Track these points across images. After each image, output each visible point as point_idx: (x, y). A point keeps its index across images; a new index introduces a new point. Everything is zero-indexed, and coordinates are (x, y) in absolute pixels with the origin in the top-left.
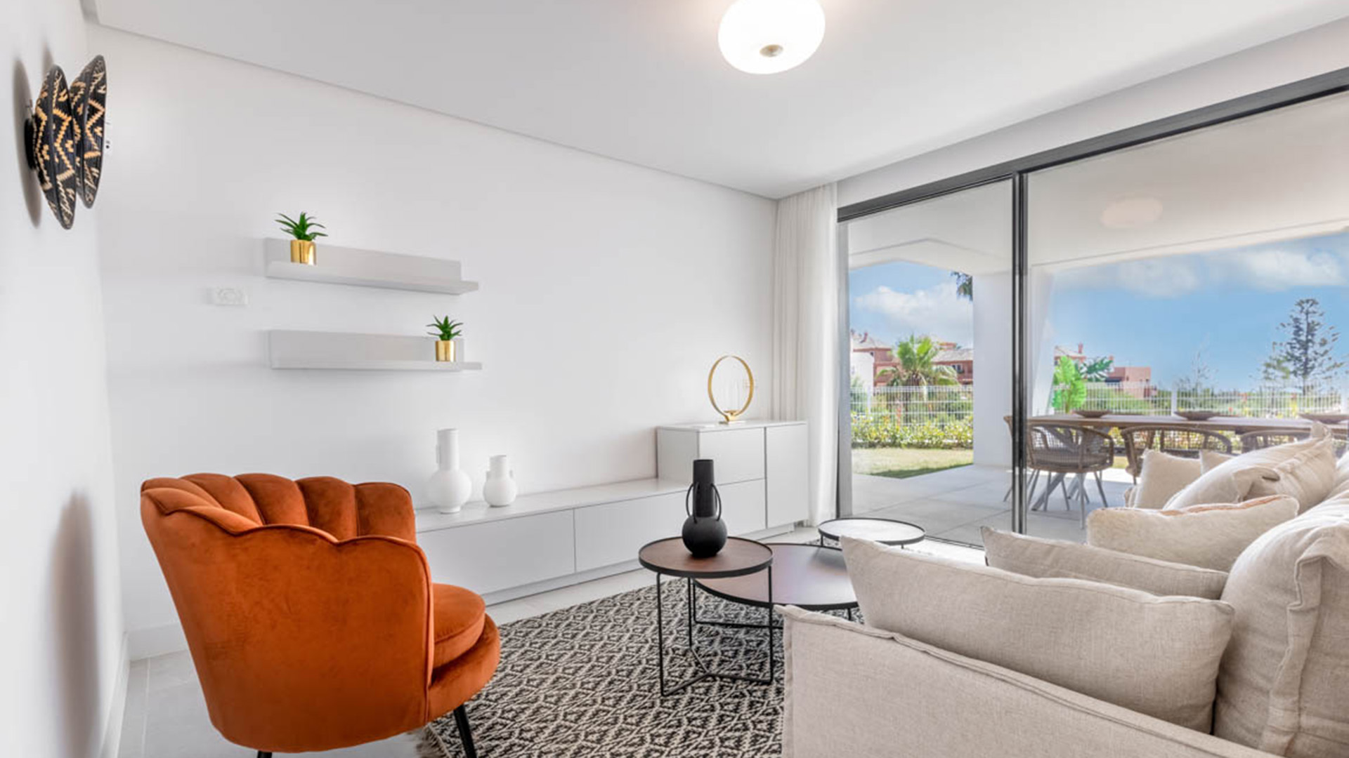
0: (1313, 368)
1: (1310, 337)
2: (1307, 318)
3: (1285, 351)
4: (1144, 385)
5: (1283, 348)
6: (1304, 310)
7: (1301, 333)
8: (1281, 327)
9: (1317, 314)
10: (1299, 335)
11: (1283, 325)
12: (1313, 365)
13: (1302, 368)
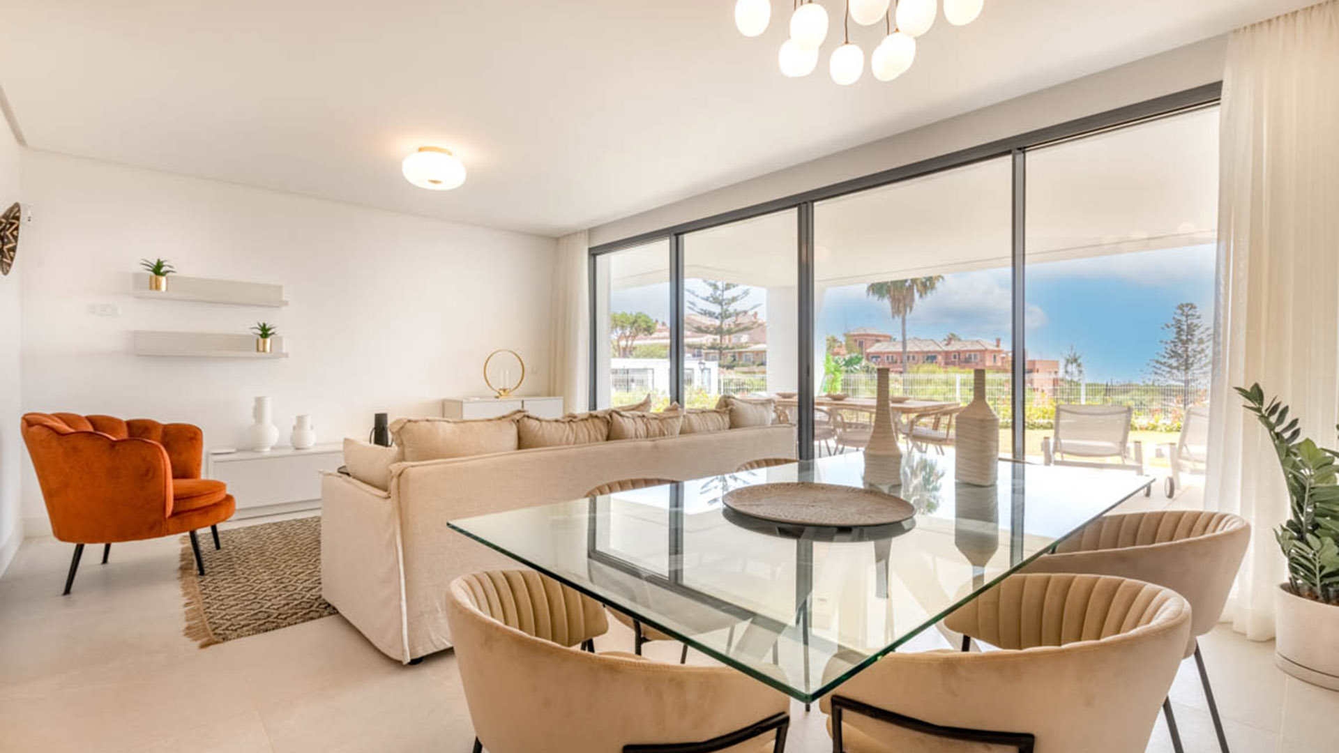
0: (1192, 364)
1: (1189, 337)
2: (1187, 320)
3: (1169, 348)
4: (1053, 376)
5: (1167, 346)
6: (1185, 314)
7: (1182, 333)
8: (1165, 328)
9: (1195, 317)
10: (1181, 335)
11: (1168, 326)
12: (1193, 361)
13: (1184, 363)
